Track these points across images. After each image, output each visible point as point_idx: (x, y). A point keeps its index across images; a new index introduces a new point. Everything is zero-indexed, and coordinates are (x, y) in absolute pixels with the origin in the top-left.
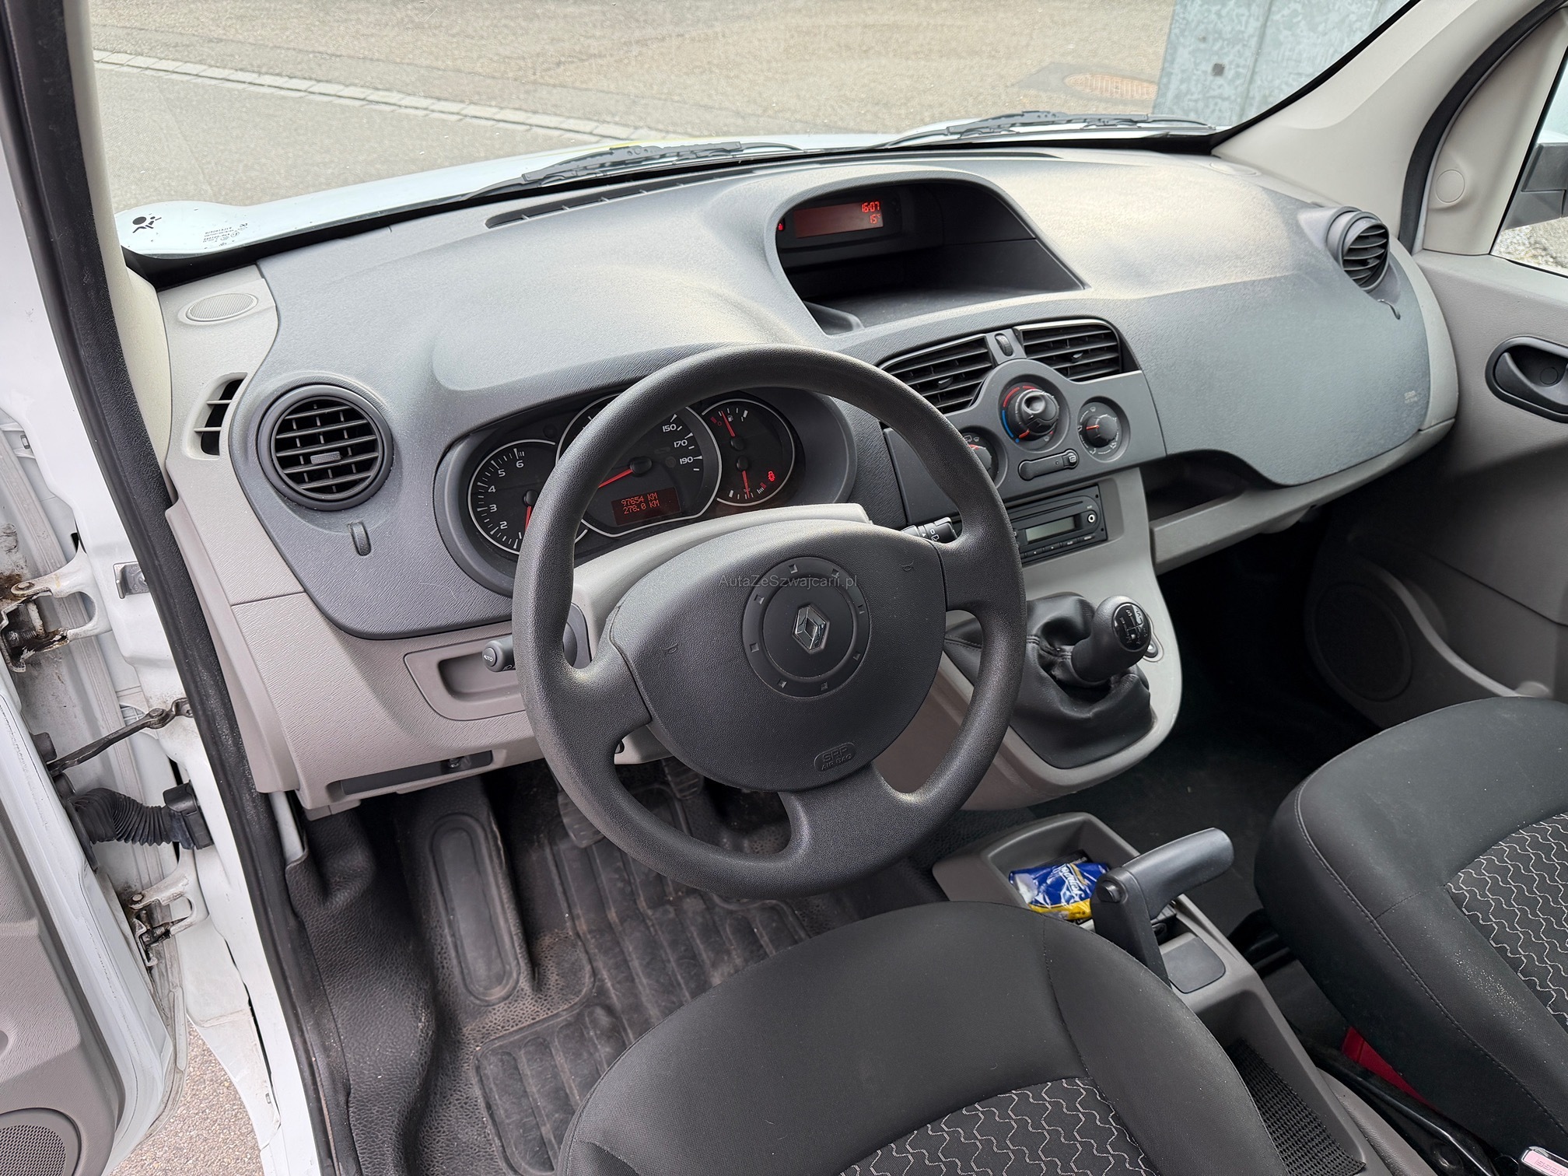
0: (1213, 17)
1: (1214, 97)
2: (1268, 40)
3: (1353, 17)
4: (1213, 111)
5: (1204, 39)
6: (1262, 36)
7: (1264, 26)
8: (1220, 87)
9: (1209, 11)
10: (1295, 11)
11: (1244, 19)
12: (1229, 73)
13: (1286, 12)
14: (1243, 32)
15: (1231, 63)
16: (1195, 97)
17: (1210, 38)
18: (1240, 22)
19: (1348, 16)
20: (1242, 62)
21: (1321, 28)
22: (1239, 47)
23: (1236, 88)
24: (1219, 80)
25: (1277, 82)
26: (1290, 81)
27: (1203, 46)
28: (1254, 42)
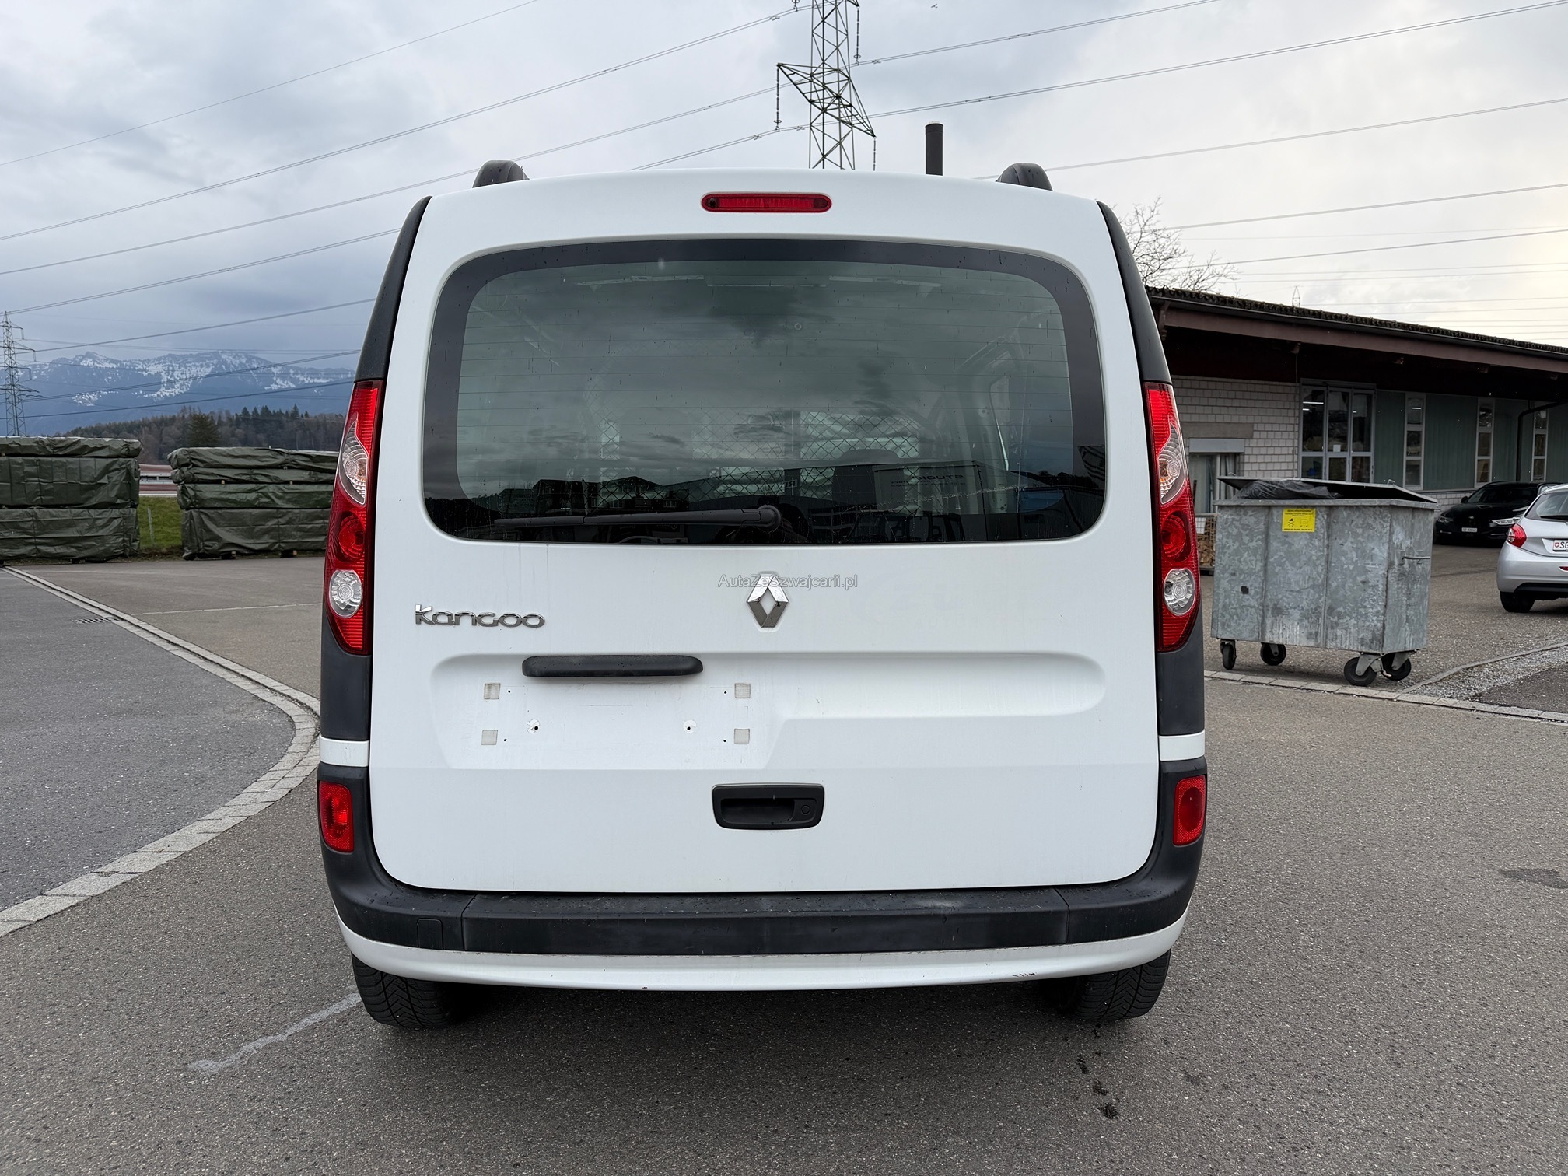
0: (1236, 562)
1: (1245, 606)
2: (1269, 572)
3: (1314, 558)
4: (1247, 615)
5: (1234, 574)
6: (1265, 571)
7: (1266, 565)
8: (1248, 600)
9: (1234, 559)
10: (1281, 556)
11: (1253, 562)
12: (1252, 592)
13: (1276, 557)
14: (1255, 569)
15: (1251, 586)
16: (1235, 606)
17: (1237, 574)
18: (1252, 564)
19: (1311, 557)
20: (1257, 585)
21: (1298, 564)
22: (1253, 577)
23: (1257, 600)
24: (1247, 596)
25: (1280, 596)
26: (1287, 595)
27: (1234, 578)
28: (1261, 573)
